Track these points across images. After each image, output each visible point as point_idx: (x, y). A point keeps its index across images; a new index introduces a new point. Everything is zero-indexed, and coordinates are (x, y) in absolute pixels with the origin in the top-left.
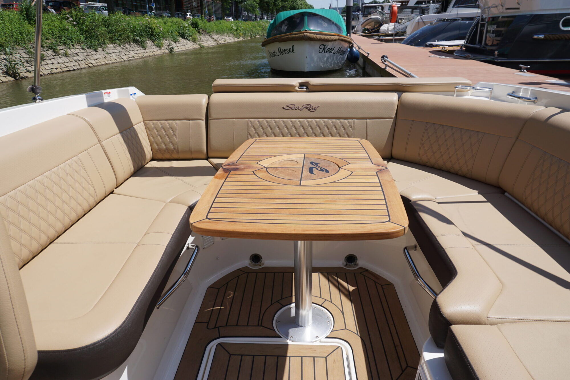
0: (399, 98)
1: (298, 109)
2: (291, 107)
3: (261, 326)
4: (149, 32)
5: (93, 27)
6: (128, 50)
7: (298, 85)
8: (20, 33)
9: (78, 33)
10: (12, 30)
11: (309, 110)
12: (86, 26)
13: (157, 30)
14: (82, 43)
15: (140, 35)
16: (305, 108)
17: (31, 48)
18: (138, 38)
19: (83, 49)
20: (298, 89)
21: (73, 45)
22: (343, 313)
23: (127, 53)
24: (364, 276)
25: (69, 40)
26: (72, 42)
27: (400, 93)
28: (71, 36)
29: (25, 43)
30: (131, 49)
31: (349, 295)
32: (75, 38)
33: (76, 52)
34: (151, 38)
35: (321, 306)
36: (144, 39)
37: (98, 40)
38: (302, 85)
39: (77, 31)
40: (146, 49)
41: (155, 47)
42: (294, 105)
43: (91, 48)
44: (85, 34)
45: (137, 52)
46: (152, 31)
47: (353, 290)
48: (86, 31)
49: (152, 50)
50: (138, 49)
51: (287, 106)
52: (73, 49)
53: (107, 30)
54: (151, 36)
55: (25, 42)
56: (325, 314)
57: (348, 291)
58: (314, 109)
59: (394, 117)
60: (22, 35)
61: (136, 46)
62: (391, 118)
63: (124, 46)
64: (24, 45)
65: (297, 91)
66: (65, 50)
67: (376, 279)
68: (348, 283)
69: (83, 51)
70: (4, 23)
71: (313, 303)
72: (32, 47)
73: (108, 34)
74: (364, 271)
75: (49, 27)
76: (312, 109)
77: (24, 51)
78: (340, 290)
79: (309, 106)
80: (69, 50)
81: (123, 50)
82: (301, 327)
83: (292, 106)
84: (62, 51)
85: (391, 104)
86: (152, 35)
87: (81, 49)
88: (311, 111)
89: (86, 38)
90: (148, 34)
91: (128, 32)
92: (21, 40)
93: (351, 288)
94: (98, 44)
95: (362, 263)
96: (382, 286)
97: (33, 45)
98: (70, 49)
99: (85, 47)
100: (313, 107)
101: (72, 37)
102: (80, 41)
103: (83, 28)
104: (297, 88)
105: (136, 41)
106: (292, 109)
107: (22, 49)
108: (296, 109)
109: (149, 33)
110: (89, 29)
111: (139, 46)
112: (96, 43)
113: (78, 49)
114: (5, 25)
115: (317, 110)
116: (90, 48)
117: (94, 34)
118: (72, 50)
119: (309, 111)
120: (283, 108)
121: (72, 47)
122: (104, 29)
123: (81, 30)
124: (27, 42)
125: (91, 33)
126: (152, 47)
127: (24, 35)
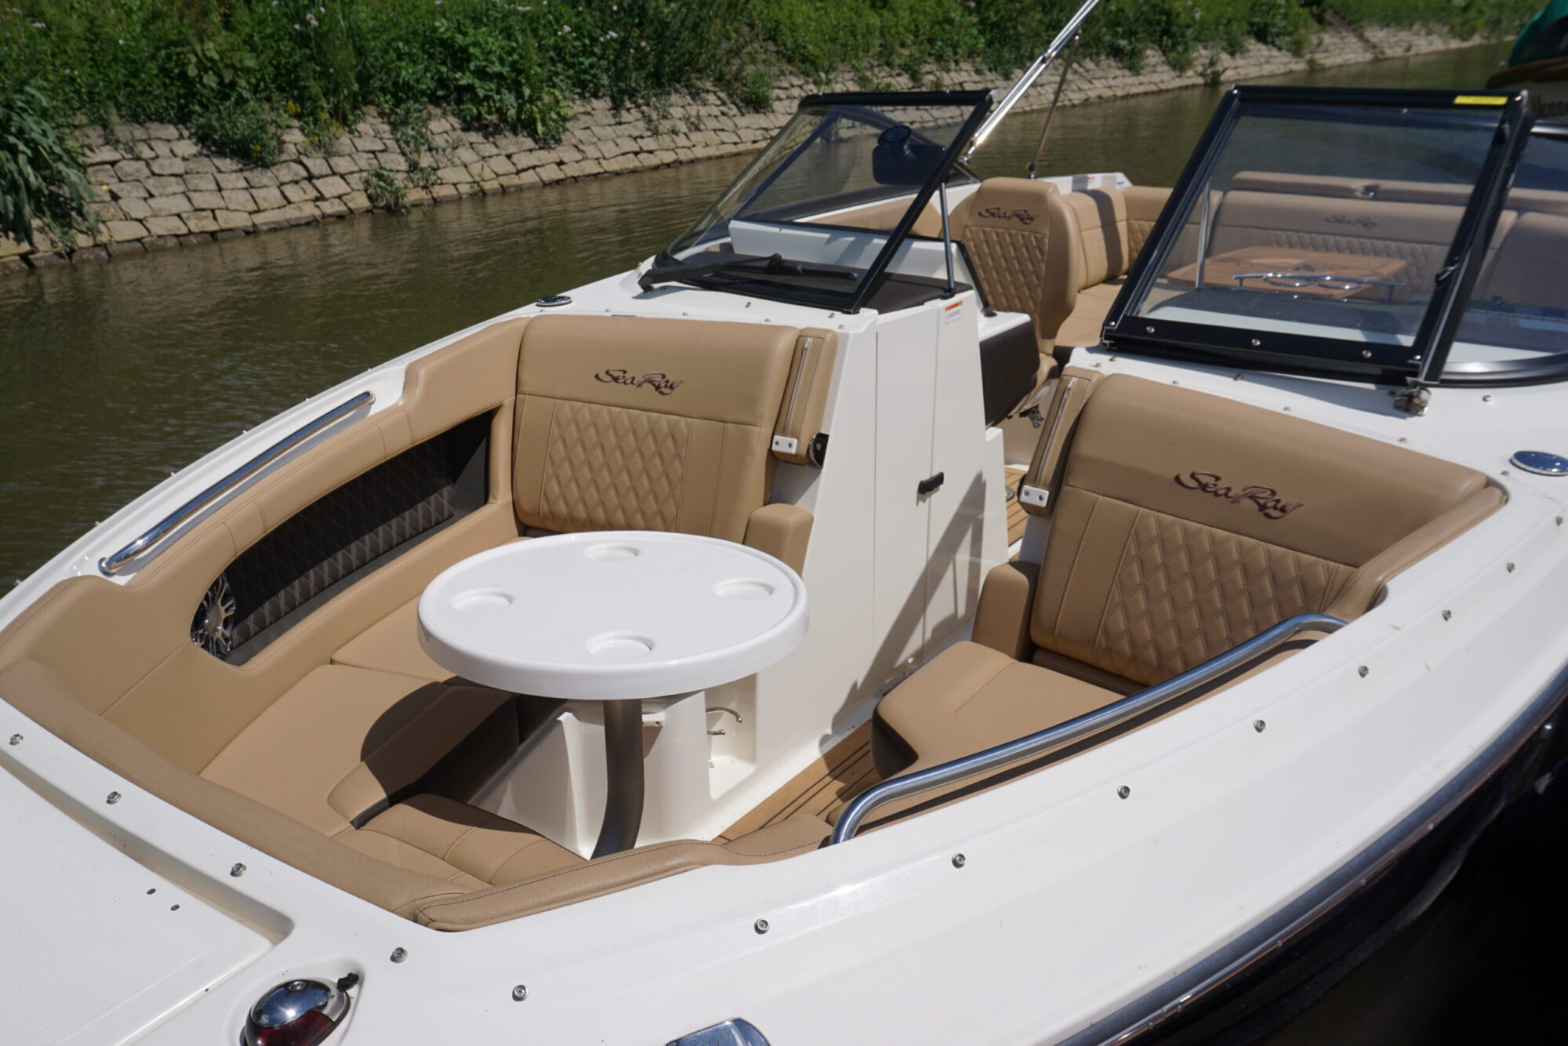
4: (1159, 23)
5: (1014, 15)
6: (1089, 76)
8: (852, 32)
9: (974, 31)
10: (839, 23)
12: (997, 12)
13: (1183, 19)
14: (978, 55)
15: (1131, 34)
17: (866, 69)
18: (1123, 43)
19: (978, 72)
21: (957, 62)
23: (1086, 86)
25: (950, 49)
26: (955, 53)
28: (956, 38)
29: (857, 57)
30: (1099, 74)
32: (965, 43)
33: (961, 80)
34: (1161, 41)
36: (1140, 46)
37: (1018, 48)
39: (974, 25)
40: (1138, 74)
41: (1166, 68)
43: (999, 68)
44: (991, 31)
45: (1112, 82)
46: (1168, 22)
48: (994, 25)
49: (1156, 78)
50: (1119, 72)
52: (956, 71)
53: (1047, 19)
54: (1161, 36)
55: (857, 54)
60: (855, 37)
61: (1113, 64)
63: (1081, 65)
64: (854, 62)
66: (938, 74)
69: (977, 78)
70: (825, 9)
72: (868, 66)
73: (1046, 31)
75: (911, 14)
77: (852, 75)
80: (945, 74)
81: (1077, 77)
84: (931, 77)
86: (1166, 32)
87: (973, 74)
89: (989, 44)
90: (1155, 31)
91: (1101, 24)
92: (852, 49)
94: (1016, 59)
97: (872, 62)
98: (948, 71)
99: (984, 67)
101: (958, 41)
102: (974, 52)
103: (989, 18)
105: (1116, 52)
107: (849, 72)
109: (1158, 28)
110: (1002, 18)
111: (1120, 65)
112: (1013, 56)
113: (967, 71)
114: (826, 13)
116: (996, 70)
117: (1012, 32)
118: (953, 74)
121: (953, 66)
122: (1038, 16)
123: (982, 22)
124: (861, 54)
125: (1006, 29)
126: (1159, 68)
127: (859, 37)
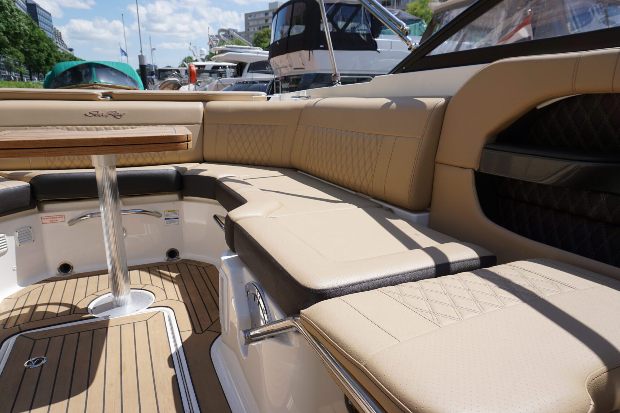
0: (204, 106)
1: (103, 116)
3: (73, 313)
7: (101, 95)
11: (115, 116)
16: (110, 114)
20: (101, 99)
22: (164, 290)
24: (186, 264)
27: (205, 103)
31: (172, 280)
35: (141, 289)
38: (105, 95)
42: (98, 112)
47: (177, 276)
51: (90, 113)
56: (145, 294)
57: (171, 277)
58: (120, 116)
59: (201, 122)
62: (199, 124)
65: (100, 100)
67: (198, 265)
68: (169, 271)
71: (132, 289)
74: (186, 262)
76: (118, 116)
78: (161, 277)
79: (114, 113)
82: (120, 306)
83: (96, 113)
85: (197, 111)
88: (117, 118)
93: (174, 275)
95: (183, 256)
96: (203, 268)
100: (118, 114)
104: (100, 97)
106: (95, 115)
108: (99, 116)
115: (123, 117)
119: (115, 118)
120: (86, 115)
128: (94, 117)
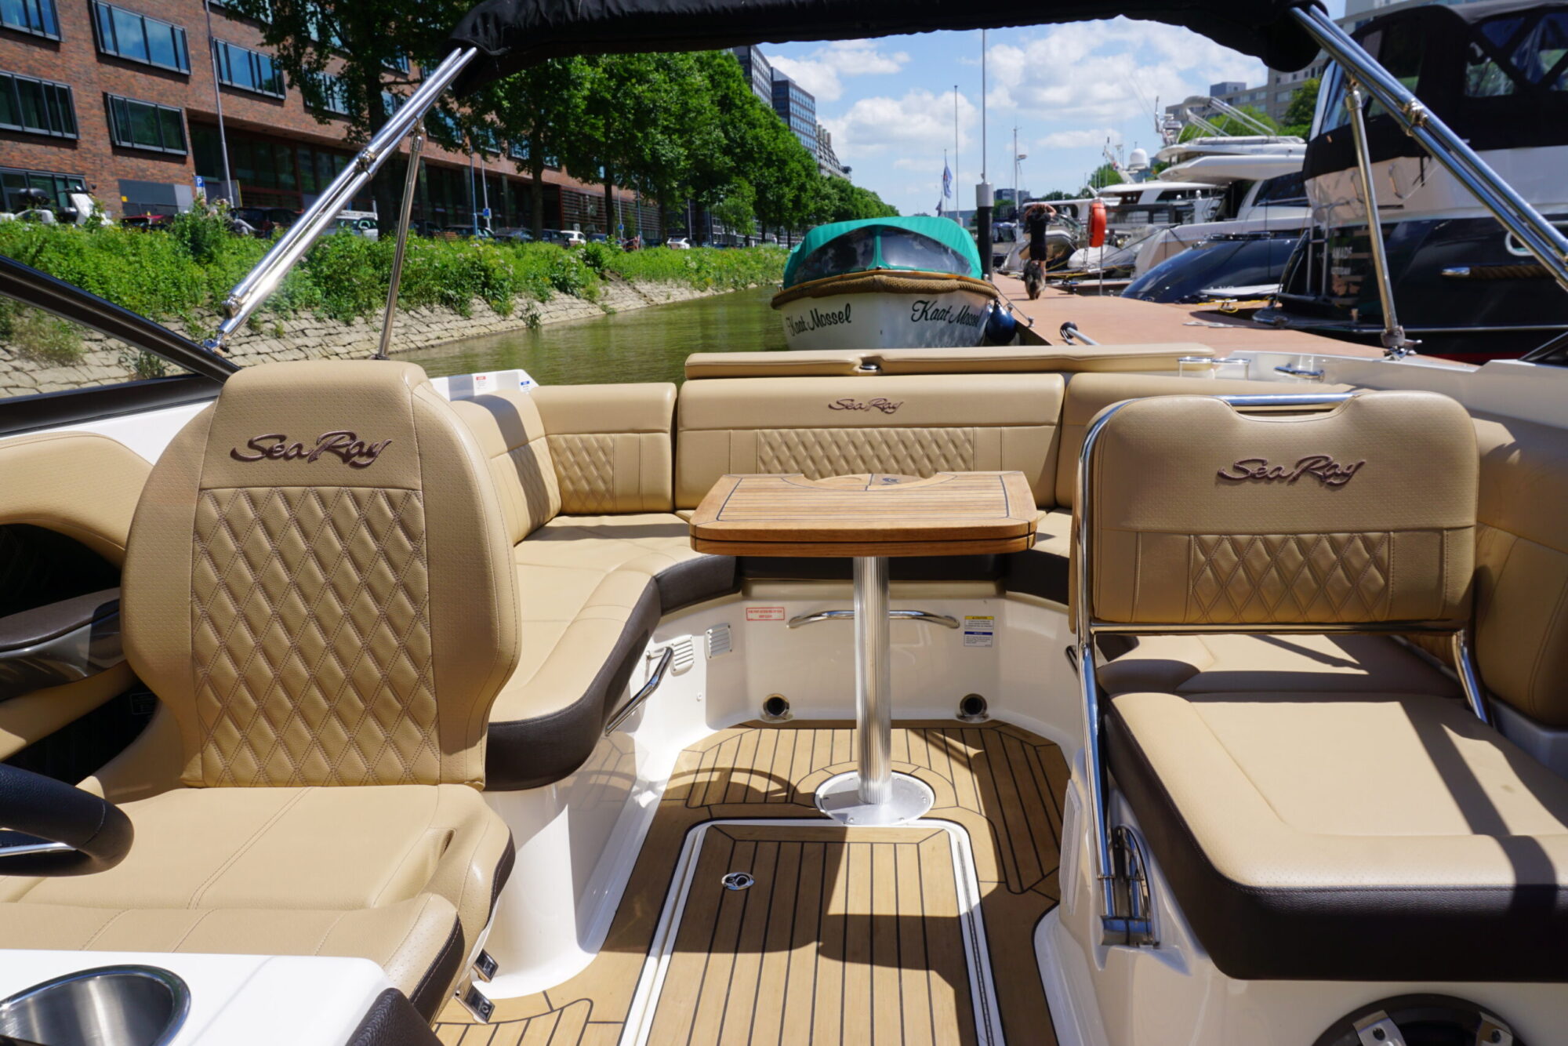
0: (1066, 384)
1: (860, 408)
2: (847, 405)
3: (792, 802)
4: (479, 277)
5: (347, 269)
6: (426, 320)
7: (860, 362)
8: (174, 284)
9: (309, 283)
10: (157, 276)
11: (883, 409)
12: (330, 266)
13: (498, 274)
14: (317, 305)
15: (457, 285)
16: (874, 405)
17: (196, 319)
18: (451, 292)
19: (319, 320)
20: (860, 371)
21: (295, 311)
22: (953, 785)
23: (424, 329)
24: (1000, 733)
25: (286, 299)
26: (293, 303)
27: (1067, 375)
28: (291, 289)
29: (183, 307)
30: (435, 319)
31: (969, 763)
32: (301, 294)
33: (302, 327)
34: (484, 292)
35: (910, 775)
36: (467, 295)
37: (355, 298)
38: (867, 362)
39: (307, 278)
40: (470, 319)
41: (492, 313)
42: (852, 400)
43: (338, 316)
44: (326, 283)
45: (448, 326)
46: (486, 276)
47: (976, 755)
48: (328, 278)
49: (485, 321)
50: (451, 318)
51: (838, 403)
52: (295, 319)
53: (379, 274)
54: (483, 288)
55: (183, 304)
56: (917, 788)
57: (967, 756)
58: (894, 408)
59: (1056, 420)
60: (179, 288)
61: (446, 311)
62: (1051, 424)
63: (417, 313)
64: (181, 312)
65: (857, 374)
66: (277, 322)
67: (1024, 738)
68: (964, 743)
69: (318, 325)
70: (140, 262)
71: (893, 771)
72: (198, 316)
73: (380, 284)
74: (1001, 728)
75: (240, 269)
76: (889, 407)
77: (181, 324)
78: (948, 754)
79: (883, 402)
80: (284, 322)
81: (415, 322)
82: (870, 804)
83: (849, 403)
84: (270, 325)
85: (1049, 396)
86: (485, 285)
87: (313, 321)
88: (887, 412)
89: (328, 294)
90: (476, 284)
91: (429, 278)
92: (176, 300)
93: (972, 752)
94: (354, 307)
95: (994, 712)
96: (1035, 747)
97: (202, 312)
98: (287, 319)
99: (323, 315)
100: (889, 404)
101: (293, 292)
102: (311, 302)
103: (322, 271)
104: (857, 369)
105: (447, 301)
106: (847, 408)
107: (177, 322)
108: (855, 409)
109: (478, 281)
110: (335, 271)
111: (452, 312)
112: (351, 305)
113: (306, 319)
114: (142, 266)
115: (898, 411)
116: (336, 317)
117: (347, 283)
118: (293, 322)
119: (883, 413)
120: (830, 407)
121: (291, 314)
122: (371, 271)
123: (315, 275)
124: (188, 305)
125: (341, 281)
126: (485, 314)
127: (184, 289)
128: (846, 411)
